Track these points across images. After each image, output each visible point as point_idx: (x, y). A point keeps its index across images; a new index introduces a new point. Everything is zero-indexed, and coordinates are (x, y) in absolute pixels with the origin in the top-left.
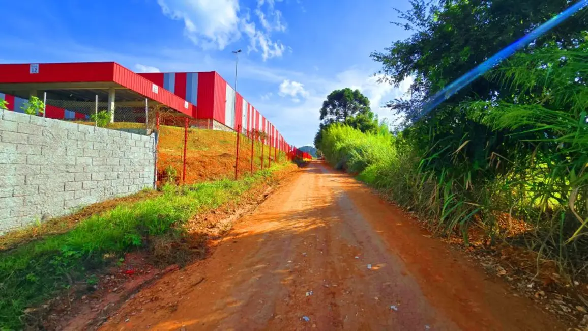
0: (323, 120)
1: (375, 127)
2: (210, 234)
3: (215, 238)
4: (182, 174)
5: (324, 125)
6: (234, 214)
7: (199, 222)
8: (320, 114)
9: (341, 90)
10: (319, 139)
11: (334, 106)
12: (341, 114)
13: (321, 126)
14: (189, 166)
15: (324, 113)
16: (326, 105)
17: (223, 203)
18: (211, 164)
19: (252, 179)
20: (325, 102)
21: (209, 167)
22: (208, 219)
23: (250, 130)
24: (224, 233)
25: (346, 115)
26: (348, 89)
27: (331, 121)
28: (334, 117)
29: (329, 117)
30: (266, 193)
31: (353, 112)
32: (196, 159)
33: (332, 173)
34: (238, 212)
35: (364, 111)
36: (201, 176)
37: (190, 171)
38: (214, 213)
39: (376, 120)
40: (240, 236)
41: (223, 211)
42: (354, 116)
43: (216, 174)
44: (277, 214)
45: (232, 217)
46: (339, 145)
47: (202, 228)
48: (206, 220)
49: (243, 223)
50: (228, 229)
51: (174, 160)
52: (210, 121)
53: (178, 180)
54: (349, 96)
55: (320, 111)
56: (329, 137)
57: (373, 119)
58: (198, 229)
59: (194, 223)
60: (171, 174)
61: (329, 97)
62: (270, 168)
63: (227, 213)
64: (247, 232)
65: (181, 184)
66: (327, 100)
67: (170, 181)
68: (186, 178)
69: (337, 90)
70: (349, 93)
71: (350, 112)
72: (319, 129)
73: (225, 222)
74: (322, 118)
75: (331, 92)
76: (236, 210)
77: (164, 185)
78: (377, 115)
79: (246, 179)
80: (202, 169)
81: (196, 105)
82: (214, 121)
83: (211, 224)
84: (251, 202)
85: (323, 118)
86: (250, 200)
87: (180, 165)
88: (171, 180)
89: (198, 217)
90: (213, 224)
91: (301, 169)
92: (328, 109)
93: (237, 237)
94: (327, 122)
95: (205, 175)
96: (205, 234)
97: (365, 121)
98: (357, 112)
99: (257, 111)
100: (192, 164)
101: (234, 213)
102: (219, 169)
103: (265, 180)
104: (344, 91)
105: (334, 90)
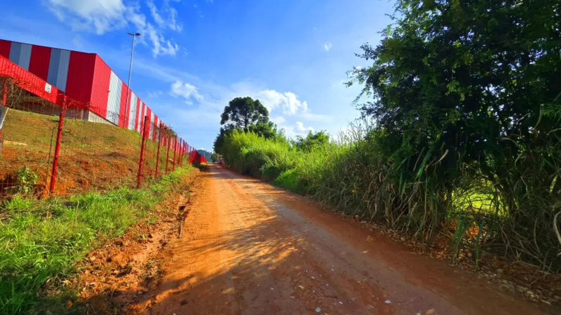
0: (224, 125)
1: (274, 135)
2: (123, 289)
3: (138, 298)
4: (49, 181)
5: (225, 130)
6: (151, 242)
7: (97, 268)
8: (220, 119)
9: (243, 97)
10: (220, 144)
11: (235, 112)
12: (242, 121)
13: (222, 130)
14: (60, 168)
15: (225, 118)
16: (227, 110)
17: (131, 226)
18: (96, 166)
19: (160, 187)
20: (226, 107)
21: (94, 170)
22: (114, 259)
23: (158, 125)
24: (151, 285)
25: (246, 122)
26: (250, 98)
27: (232, 126)
28: (235, 123)
29: (229, 122)
30: (180, 204)
31: (253, 120)
32: (72, 159)
33: (243, 178)
34: (157, 236)
35: (265, 120)
36: (81, 182)
37: (63, 175)
38: (121, 244)
39: (275, 130)
40: (185, 286)
41: (135, 239)
42: (255, 123)
43: (105, 180)
44: (219, 236)
45: (149, 246)
46: (245, 151)
47: (103, 279)
48: (109, 260)
49: (175, 257)
50: (154, 272)
51: (31, 158)
52: (84, 112)
53: (40, 190)
54: (250, 105)
55: (221, 116)
56: (233, 143)
57: (273, 128)
58: (99, 284)
59: (87, 272)
60: (27, 180)
61: (231, 103)
62: (174, 172)
63: (140, 242)
64: (192, 276)
65: (46, 197)
66: (229, 106)
67: (23, 192)
68: (55, 187)
69: (239, 97)
70: (251, 102)
71: (250, 120)
72: (220, 133)
73: (141, 258)
74: (222, 123)
75: (233, 99)
76: (152, 235)
77: (10, 200)
78: (276, 126)
79: (154, 187)
80: (83, 173)
81: (63, 89)
82: (90, 112)
83: (120, 267)
84: (168, 218)
85: (224, 123)
86: (165, 216)
87: (45, 166)
88: (27, 191)
89: (93, 258)
90: (123, 265)
91: (204, 173)
92: (229, 115)
93: (180, 288)
94: (228, 127)
95: (87, 182)
96: (115, 291)
97: (266, 129)
98: (257, 121)
99: (148, 108)
100: (66, 165)
101: (150, 239)
102: (109, 173)
103: (174, 187)
104: (245, 99)
105: (236, 97)
